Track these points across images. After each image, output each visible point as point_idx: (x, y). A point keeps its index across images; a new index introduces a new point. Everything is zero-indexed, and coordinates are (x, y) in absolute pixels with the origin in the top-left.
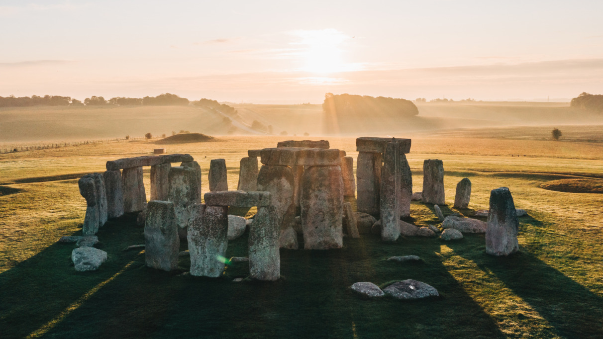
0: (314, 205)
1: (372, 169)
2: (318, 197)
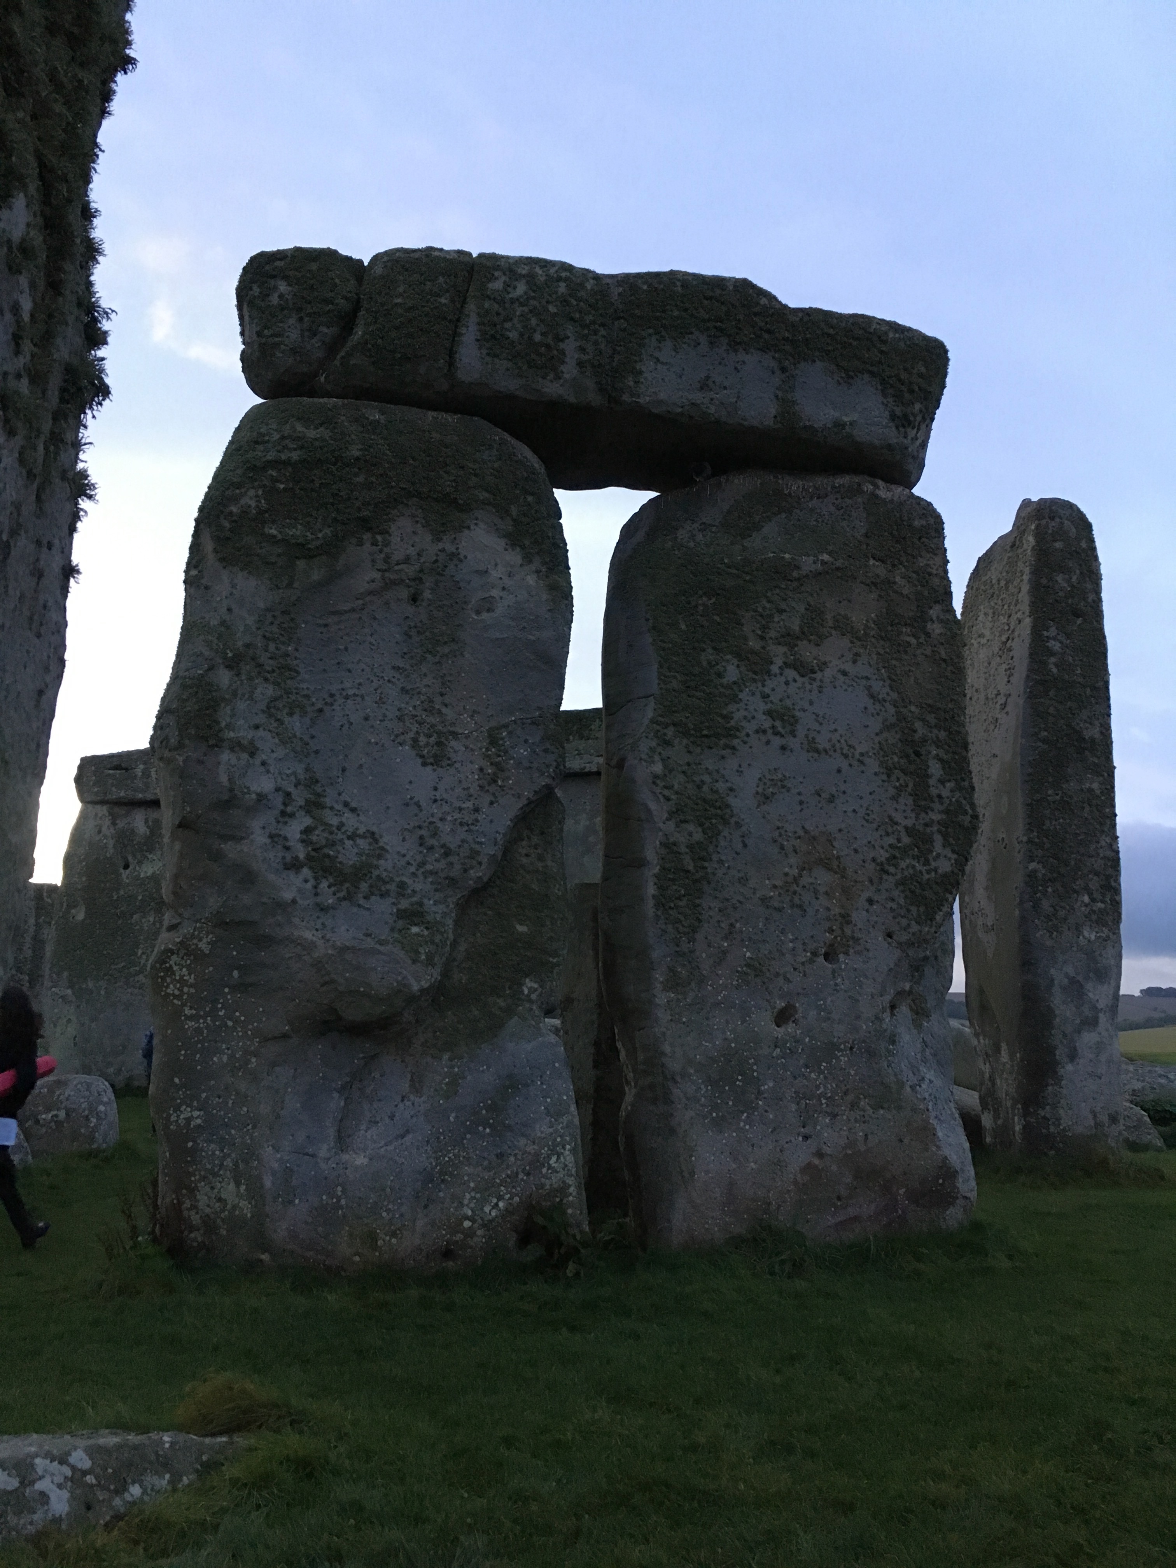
2: (801, 731)
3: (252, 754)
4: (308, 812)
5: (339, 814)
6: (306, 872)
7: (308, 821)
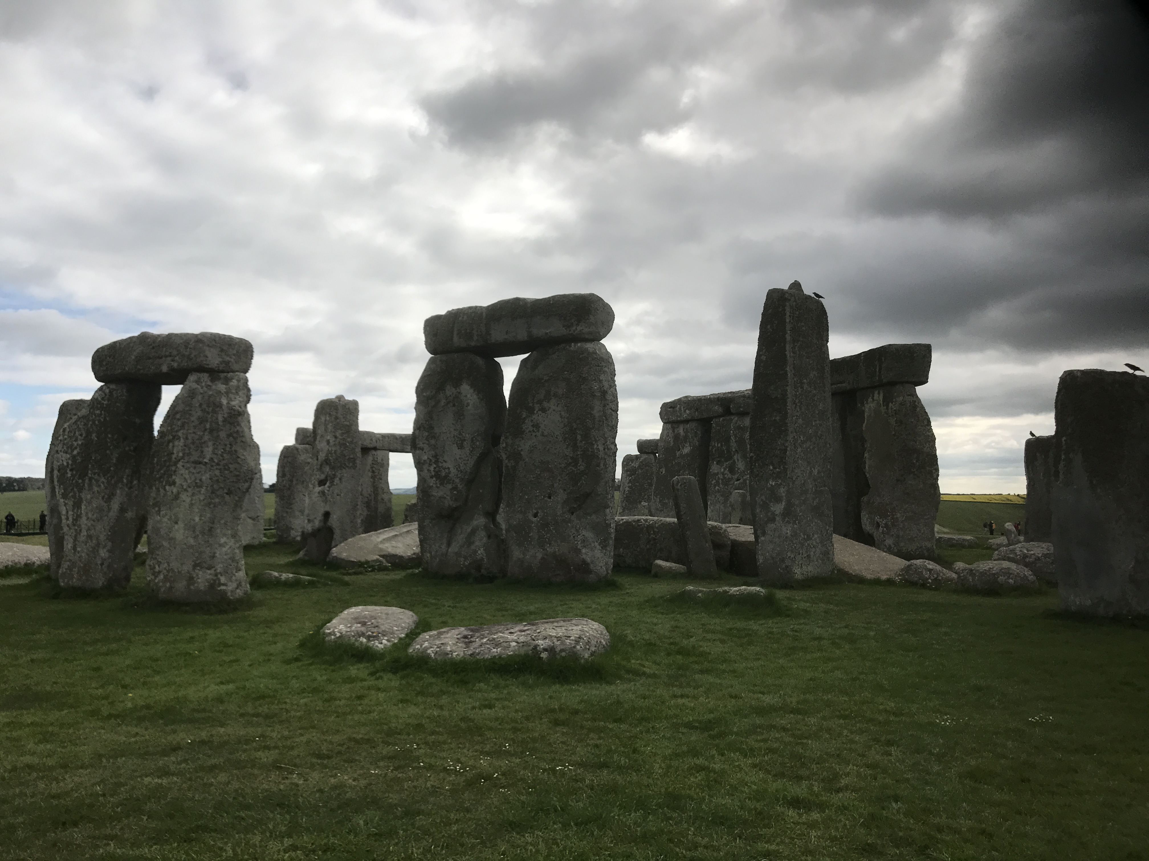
0: (530, 452)
3: (423, 450)
4: (435, 464)
5: (442, 463)
6: (434, 479)
7: (435, 466)
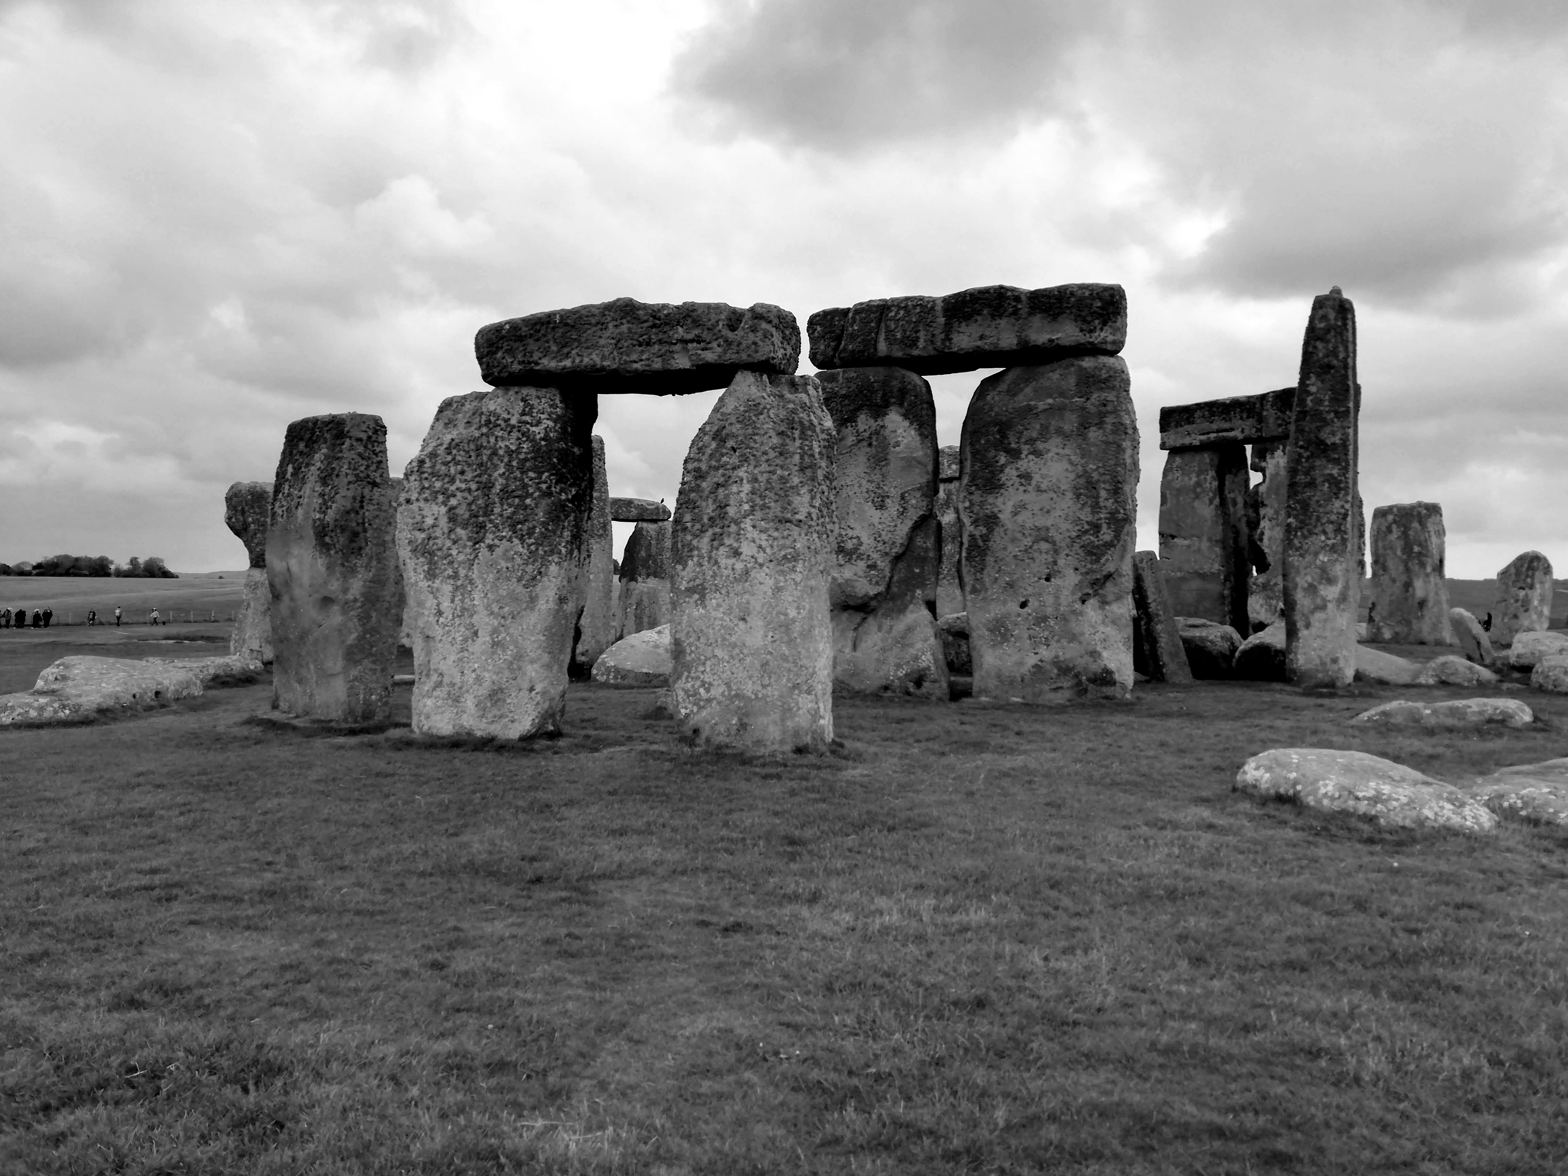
0: (1015, 514)
1: (1217, 501)
2: (1034, 482)
